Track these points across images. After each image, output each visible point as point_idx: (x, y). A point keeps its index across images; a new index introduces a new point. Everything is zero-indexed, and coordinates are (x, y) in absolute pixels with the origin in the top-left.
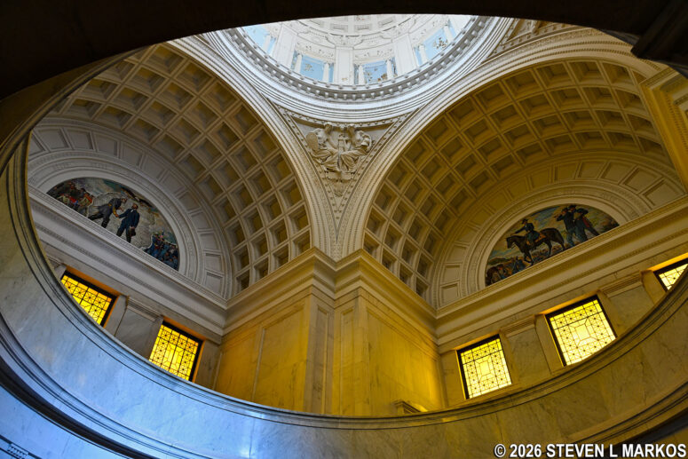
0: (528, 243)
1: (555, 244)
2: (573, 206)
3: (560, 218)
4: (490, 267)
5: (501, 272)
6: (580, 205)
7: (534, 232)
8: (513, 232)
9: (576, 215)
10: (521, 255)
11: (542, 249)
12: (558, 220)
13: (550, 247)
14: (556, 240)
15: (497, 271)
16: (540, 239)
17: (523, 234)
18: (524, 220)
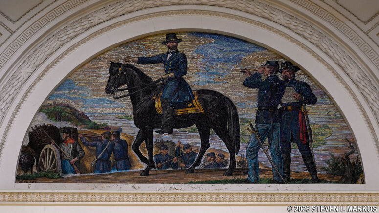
0: (158, 105)
1: (217, 145)
2: (292, 67)
3: (251, 82)
4: (43, 120)
5: (67, 149)
6: (306, 74)
7: (182, 85)
8: (133, 54)
9: (289, 96)
10: (131, 130)
11: (185, 141)
12: (247, 84)
13: (205, 145)
14: (224, 136)
15: (59, 141)
16: (191, 111)
17: (155, 72)
18: (172, 37)
